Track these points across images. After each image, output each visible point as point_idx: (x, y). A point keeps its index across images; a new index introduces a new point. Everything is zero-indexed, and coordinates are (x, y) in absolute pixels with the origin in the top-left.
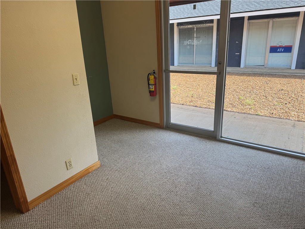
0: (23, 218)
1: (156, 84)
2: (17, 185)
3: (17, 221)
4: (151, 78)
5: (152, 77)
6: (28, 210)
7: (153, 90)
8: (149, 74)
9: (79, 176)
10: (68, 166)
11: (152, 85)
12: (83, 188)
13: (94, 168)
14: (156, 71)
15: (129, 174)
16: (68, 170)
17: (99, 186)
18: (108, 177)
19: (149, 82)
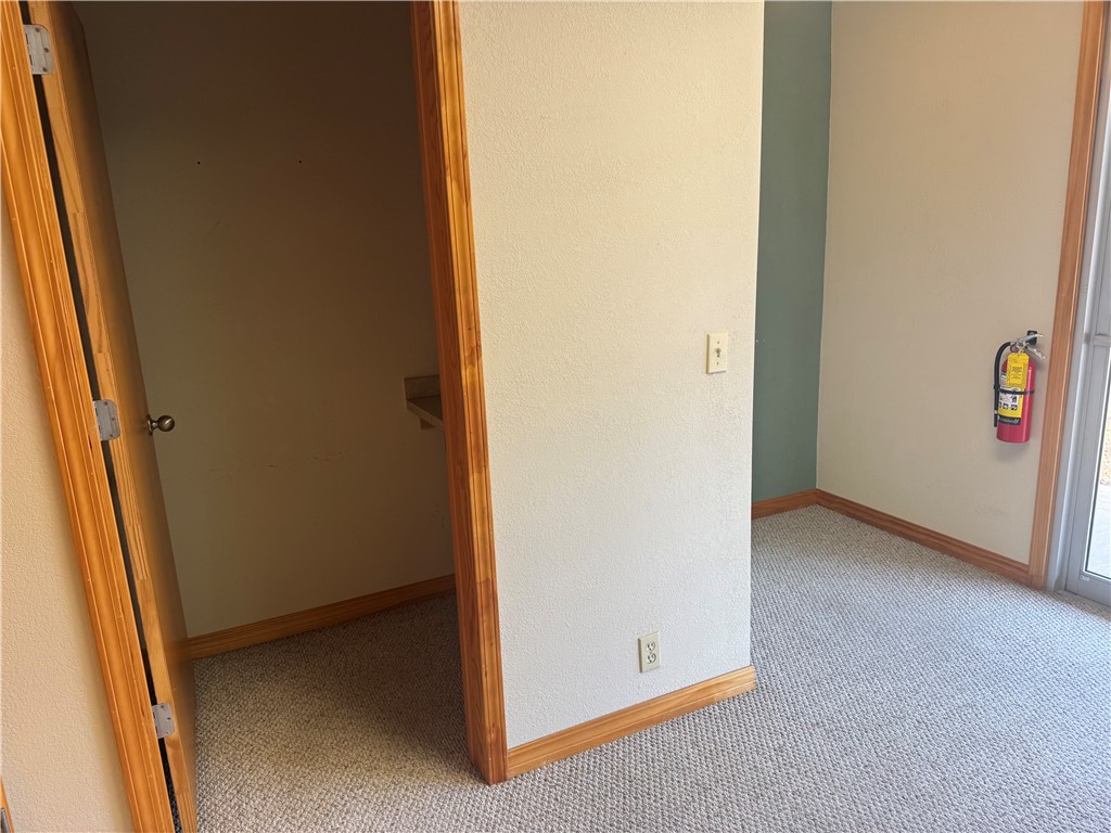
0: (486, 801)
1: (1032, 392)
2: (487, 682)
3: (468, 803)
4: (1014, 365)
5: (1018, 361)
6: (502, 778)
7: (1018, 414)
8: (1008, 344)
9: (673, 704)
10: (645, 660)
11: (1014, 392)
12: (684, 754)
13: (730, 691)
14: (1045, 337)
15: (873, 758)
16: (641, 671)
17: (746, 769)
18: (781, 743)
19: (1002, 378)
